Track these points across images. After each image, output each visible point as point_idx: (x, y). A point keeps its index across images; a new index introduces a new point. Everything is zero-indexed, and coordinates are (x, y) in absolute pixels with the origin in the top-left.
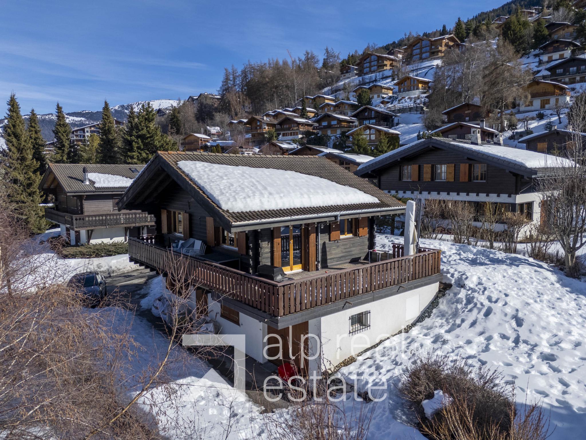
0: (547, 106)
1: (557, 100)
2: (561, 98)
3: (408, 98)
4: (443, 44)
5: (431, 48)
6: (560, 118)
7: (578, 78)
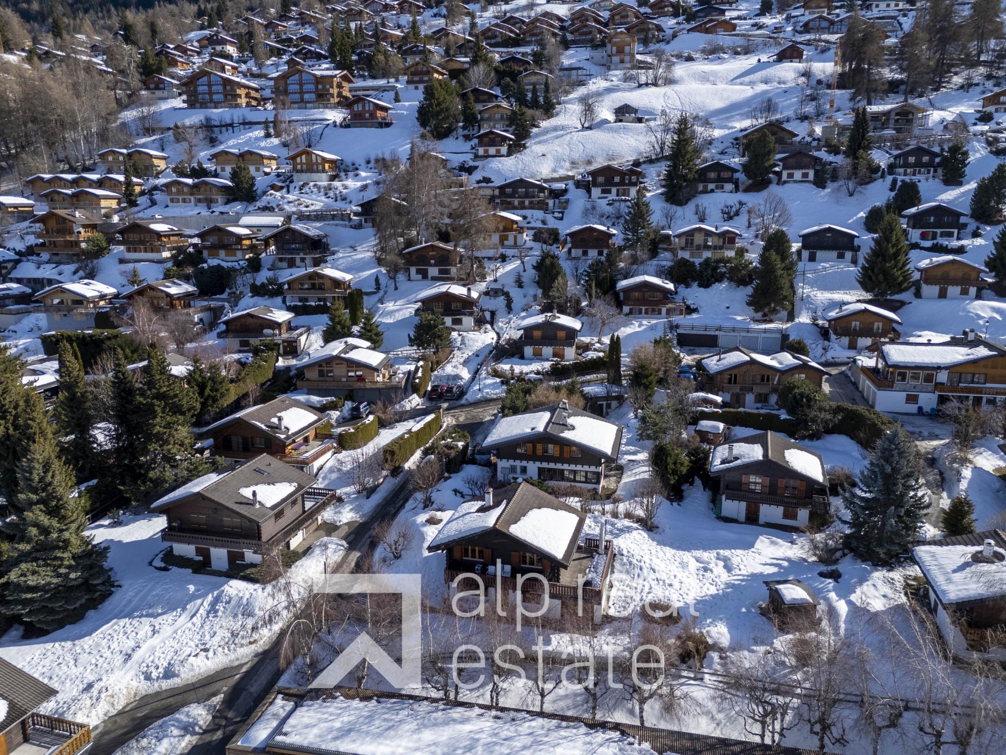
0: (506, 243)
1: (515, 238)
2: (519, 236)
3: (315, 186)
4: (335, 84)
5: (317, 88)
6: (523, 263)
7: (527, 203)
